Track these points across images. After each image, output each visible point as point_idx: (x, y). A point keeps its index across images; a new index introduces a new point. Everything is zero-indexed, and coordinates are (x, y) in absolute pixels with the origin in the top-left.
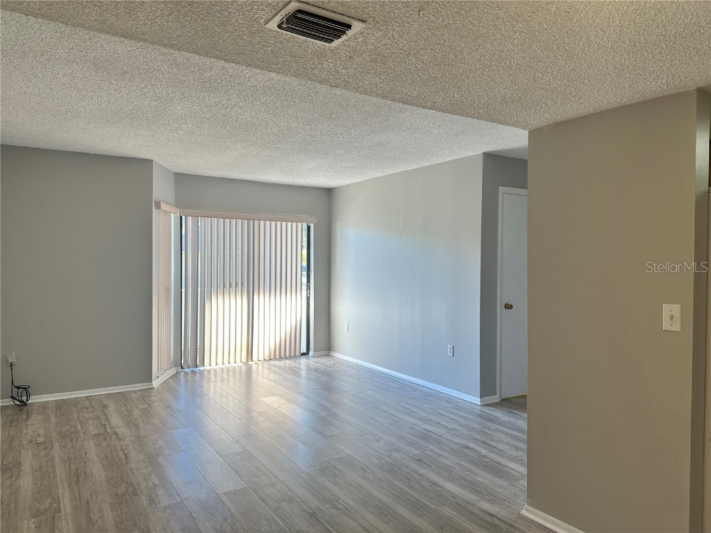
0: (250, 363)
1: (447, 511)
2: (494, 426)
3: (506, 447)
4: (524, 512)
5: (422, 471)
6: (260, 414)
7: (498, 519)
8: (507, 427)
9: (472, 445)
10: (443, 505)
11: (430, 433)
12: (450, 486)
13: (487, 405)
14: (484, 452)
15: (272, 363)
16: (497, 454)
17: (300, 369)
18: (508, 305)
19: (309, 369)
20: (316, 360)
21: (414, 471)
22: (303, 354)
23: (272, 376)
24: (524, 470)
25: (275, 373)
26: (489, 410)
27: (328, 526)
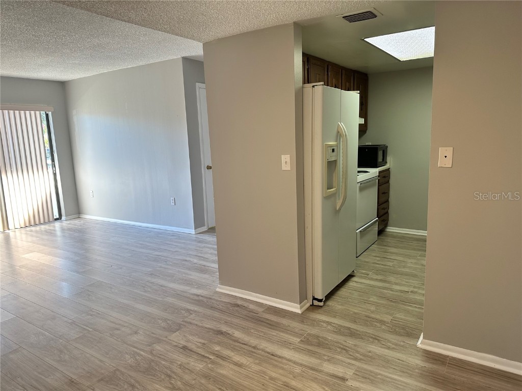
0: (7, 231)
1: (170, 300)
2: (203, 245)
3: (209, 255)
4: (218, 290)
5: (153, 280)
6: (22, 267)
7: (202, 296)
8: (211, 244)
9: (188, 259)
10: (167, 296)
11: (160, 257)
12: (172, 285)
13: (199, 233)
14: (195, 261)
15: (28, 229)
16: (204, 261)
17: (55, 230)
18: (209, 167)
19: (63, 230)
20: (68, 222)
21: (147, 282)
22: (56, 219)
23: (30, 239)
24: (216, 266)
25: (32, 236)
26: (201, 236)
27: (85, 327)
